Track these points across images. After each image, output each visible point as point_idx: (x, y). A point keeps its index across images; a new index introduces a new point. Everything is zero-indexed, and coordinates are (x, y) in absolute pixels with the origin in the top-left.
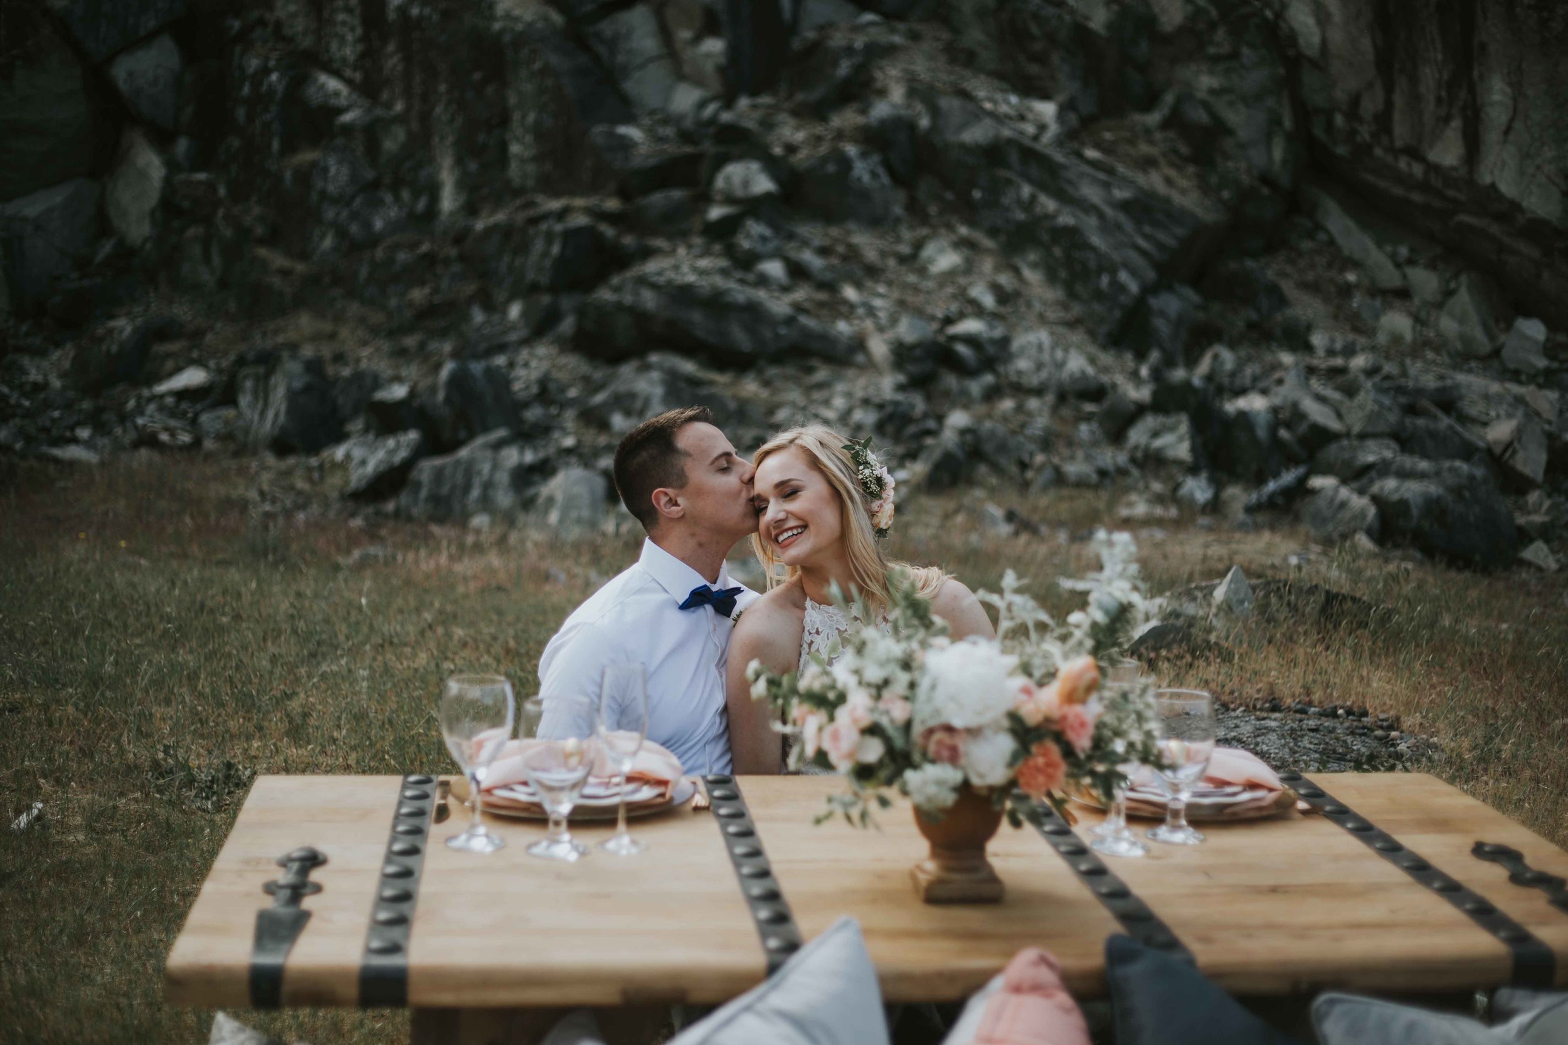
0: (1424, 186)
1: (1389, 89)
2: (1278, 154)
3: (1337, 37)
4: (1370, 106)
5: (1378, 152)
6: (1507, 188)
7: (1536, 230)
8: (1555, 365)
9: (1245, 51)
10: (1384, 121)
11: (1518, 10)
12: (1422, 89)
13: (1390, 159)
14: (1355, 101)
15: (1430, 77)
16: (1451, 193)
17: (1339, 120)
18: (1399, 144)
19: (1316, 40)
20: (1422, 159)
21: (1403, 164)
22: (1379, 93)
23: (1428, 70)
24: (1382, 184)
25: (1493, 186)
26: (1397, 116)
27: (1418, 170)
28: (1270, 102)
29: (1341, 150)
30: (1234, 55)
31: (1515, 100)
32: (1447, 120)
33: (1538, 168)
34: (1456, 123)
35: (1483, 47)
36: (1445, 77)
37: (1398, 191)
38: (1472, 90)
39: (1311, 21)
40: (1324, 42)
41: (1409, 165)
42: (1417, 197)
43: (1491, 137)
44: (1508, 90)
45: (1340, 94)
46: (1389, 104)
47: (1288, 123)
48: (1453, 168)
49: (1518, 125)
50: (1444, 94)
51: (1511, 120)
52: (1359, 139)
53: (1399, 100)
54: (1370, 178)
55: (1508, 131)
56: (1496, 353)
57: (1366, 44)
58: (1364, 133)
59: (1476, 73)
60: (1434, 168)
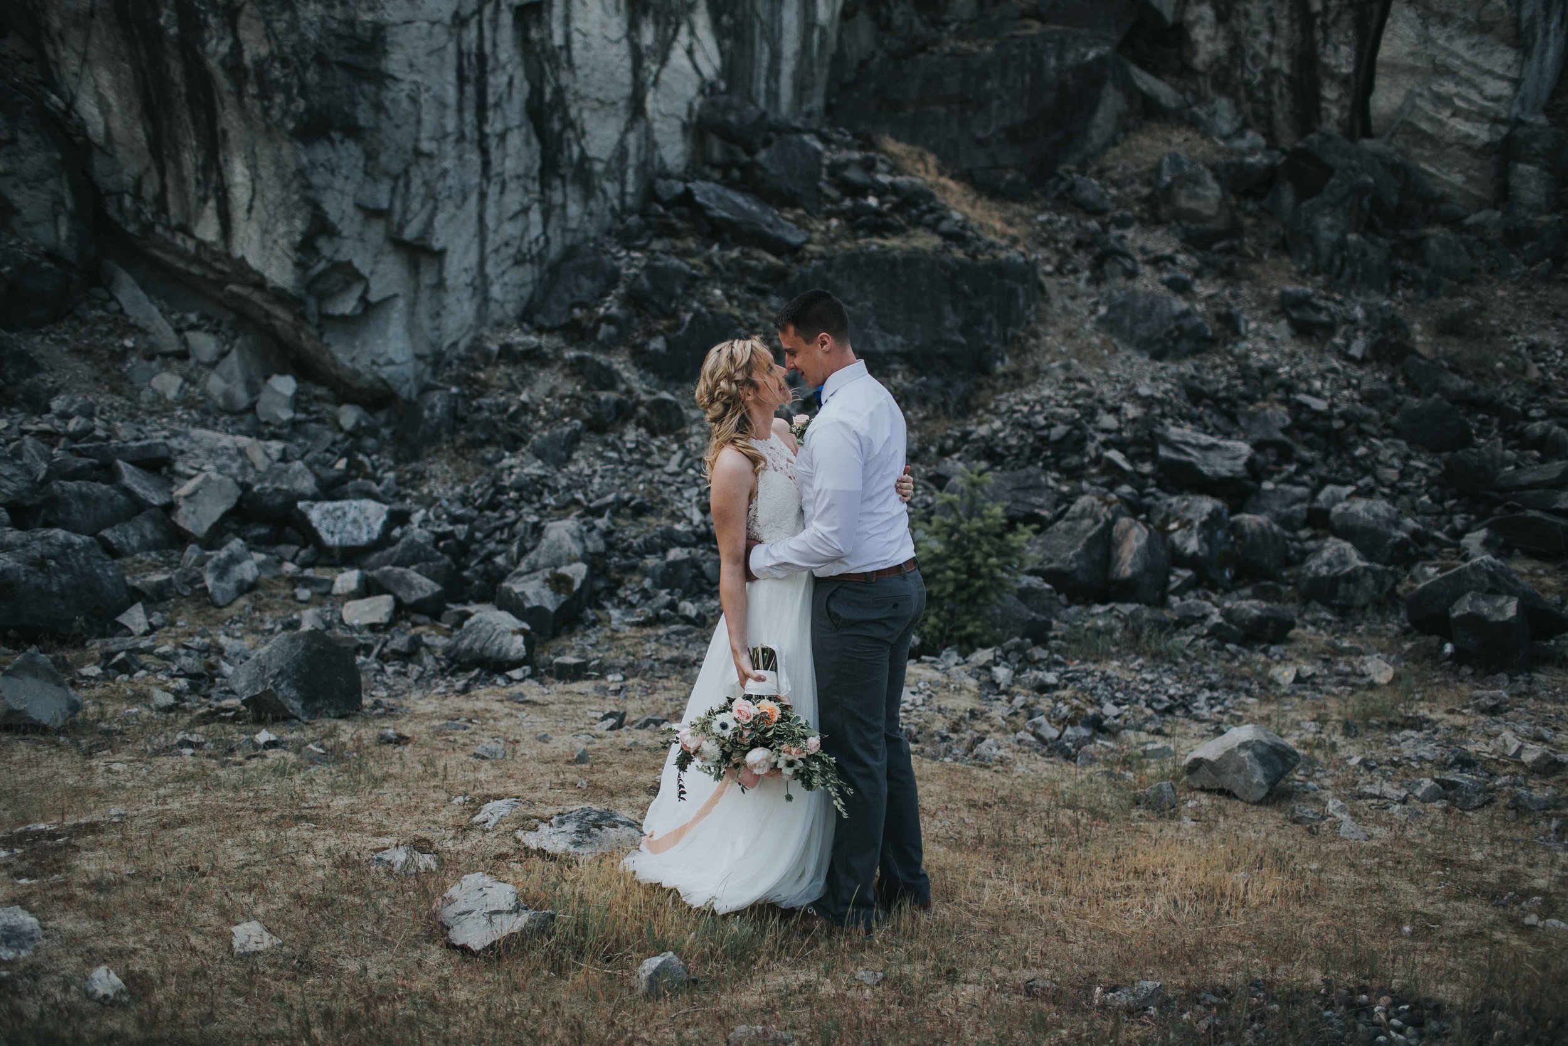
0: (197, 260)
1: (162, 173)
2: (63, 231)
3: (117, 125)
4: (150, 188)
5: (159, 229)
6: (254, 261)
7: (279, 296)
8: (301, 416)
9: (21, 136)
10: (160, 200)
11: (246, 100)
12: (186, 173)
13: (168, 235)
14: (138, 184)
15: (189, 160)
16: (218, 265)
17: (128, 201)
18: (174, 222)
19: (101, 128)
20: (192, 236)
21: (179, 240)
22: (154, 174)
23: (187, 156)
24: (169, 258)
25: (243, 259)
26: (170, 197)
27: (191, 245)
28: (51, 183)
29: (132, 228)
30: (13, 141)
31: (253, 181)
32: (204, 200)
33: (275, 242)
34: (212, 203)
35: (225, 133)
36: (200, 161)
37: (181, 265)
38: (220, 174)
39: (96, 111)
40: (108, 130)
41: (184, 241)
42: (195, 270)
43: (239, 215)
44: (247, 172)
45: (127, 179)
46: (164, 187)
47: (69, 204)
48: (214, 244)
49: (257, 204)
50: (200, 177)
51: (252, 200)
52: (143, 217)
53: (170, 183)
54: (158, 253)
55: (250, 209)
56: (252, 408)
57: (140, 132)
58: (148, 213)
59: (221, 158)
60: (201, 244)
